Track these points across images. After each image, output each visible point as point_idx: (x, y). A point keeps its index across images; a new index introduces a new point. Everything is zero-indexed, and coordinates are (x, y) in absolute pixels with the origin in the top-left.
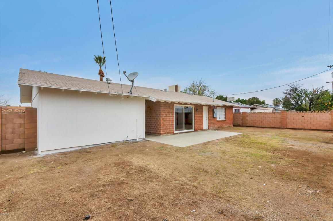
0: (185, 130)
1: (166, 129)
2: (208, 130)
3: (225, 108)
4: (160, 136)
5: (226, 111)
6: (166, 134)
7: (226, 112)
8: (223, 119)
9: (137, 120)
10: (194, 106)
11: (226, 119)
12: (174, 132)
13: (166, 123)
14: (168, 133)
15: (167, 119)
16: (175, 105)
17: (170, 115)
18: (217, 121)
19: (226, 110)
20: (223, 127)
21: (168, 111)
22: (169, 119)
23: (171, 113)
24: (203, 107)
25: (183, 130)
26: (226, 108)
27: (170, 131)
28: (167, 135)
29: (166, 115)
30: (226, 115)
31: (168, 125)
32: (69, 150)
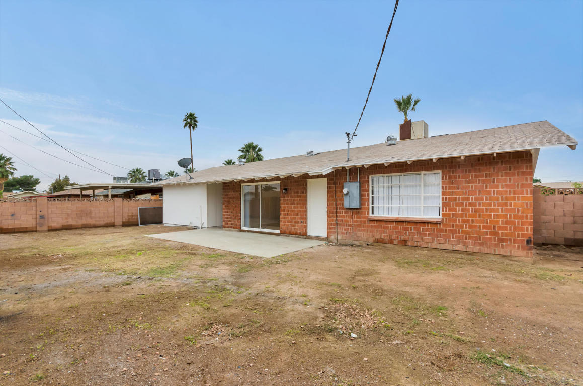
0: (262, 228)
1: (228, 221)
2: (327, 241)
3: (440, 172)
5: (442, 183)
6: (228, 227)
9: (201, 206)
10: (280, 183)
11: (442, 215)
12: (241, 228)
13: (230, 212)
14: (232, 227)
15: (230, 206)
16: (242, 185)
17: (234, 200)
18: (371, 220)
19: (443, 178)
20: (410, 244)
22: (234, 206)
24: (309, 181)
25: (259, 227)
27: (234, 224)
28: (230, 230)
29: (229, 200)
30: (442, 199)
31: (231, 215)
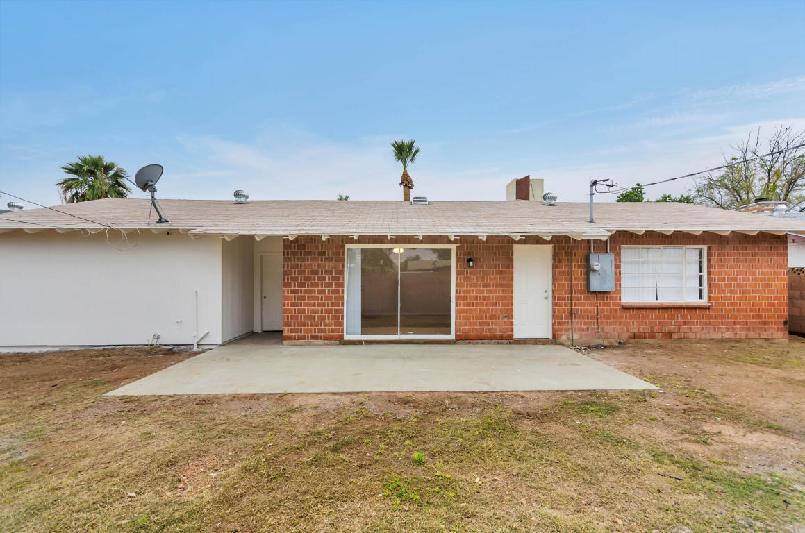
0: (402, 332)
1: (304, 324)
2: (552, 344)
3: (705, 248)
4: (282, 344)
5: (709, 260)
6: (304, 339)
7: (709, 266)
8: (693, 300)
9: (196, 292)
10: (453, 247)
11: (710, 298)
12: (342, 336)
14: (315, 337)
15: (309, 292)
16: (347, 246)
17: (322, 279)
18: (626, 308)
19: (709, 255)
20: (675, 336)
21: (315, 268)
23: (330, 272)
24: (516, 247)
25: (396, 333)
26: (709, 248)
30: (709, 279)
32: (36, 350)
